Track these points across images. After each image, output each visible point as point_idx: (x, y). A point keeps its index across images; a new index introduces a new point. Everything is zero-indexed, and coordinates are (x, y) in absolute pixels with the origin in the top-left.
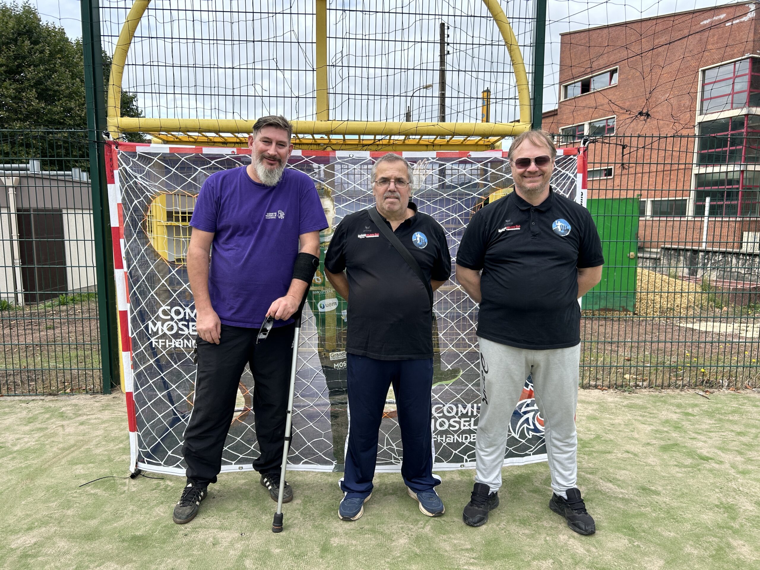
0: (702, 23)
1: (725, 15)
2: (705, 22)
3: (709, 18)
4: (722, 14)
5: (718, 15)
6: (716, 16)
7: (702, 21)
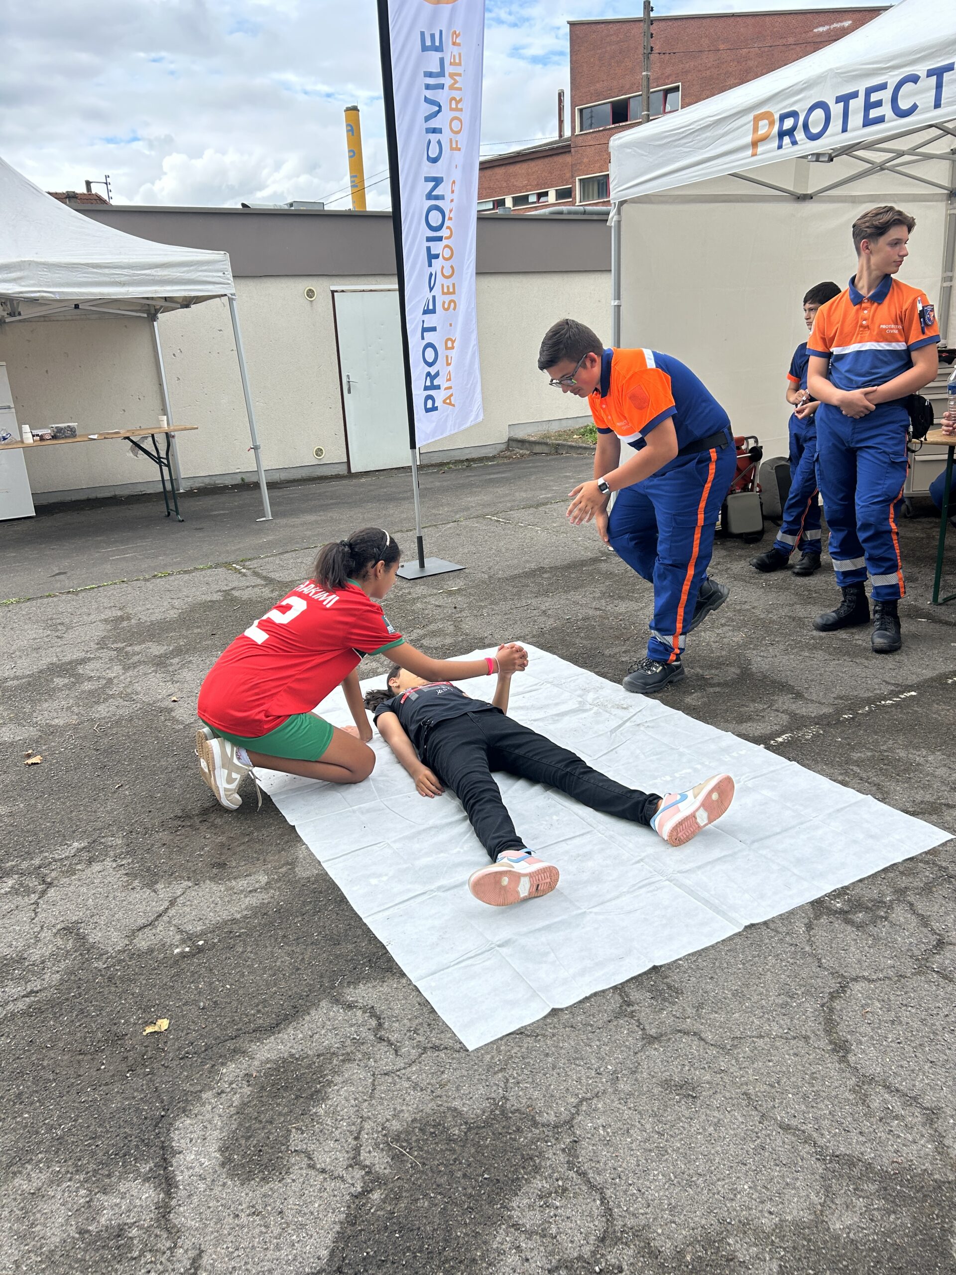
0: (815, 30)
1: (850, 22)
2: (821, 29)
3: (827, 24)
4: (846, 20)
5: (841, 22)
6: (838, 22)
7: (817, 27)
